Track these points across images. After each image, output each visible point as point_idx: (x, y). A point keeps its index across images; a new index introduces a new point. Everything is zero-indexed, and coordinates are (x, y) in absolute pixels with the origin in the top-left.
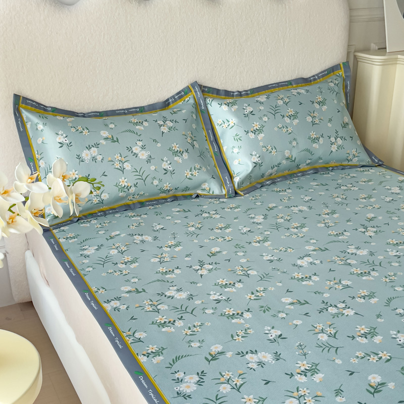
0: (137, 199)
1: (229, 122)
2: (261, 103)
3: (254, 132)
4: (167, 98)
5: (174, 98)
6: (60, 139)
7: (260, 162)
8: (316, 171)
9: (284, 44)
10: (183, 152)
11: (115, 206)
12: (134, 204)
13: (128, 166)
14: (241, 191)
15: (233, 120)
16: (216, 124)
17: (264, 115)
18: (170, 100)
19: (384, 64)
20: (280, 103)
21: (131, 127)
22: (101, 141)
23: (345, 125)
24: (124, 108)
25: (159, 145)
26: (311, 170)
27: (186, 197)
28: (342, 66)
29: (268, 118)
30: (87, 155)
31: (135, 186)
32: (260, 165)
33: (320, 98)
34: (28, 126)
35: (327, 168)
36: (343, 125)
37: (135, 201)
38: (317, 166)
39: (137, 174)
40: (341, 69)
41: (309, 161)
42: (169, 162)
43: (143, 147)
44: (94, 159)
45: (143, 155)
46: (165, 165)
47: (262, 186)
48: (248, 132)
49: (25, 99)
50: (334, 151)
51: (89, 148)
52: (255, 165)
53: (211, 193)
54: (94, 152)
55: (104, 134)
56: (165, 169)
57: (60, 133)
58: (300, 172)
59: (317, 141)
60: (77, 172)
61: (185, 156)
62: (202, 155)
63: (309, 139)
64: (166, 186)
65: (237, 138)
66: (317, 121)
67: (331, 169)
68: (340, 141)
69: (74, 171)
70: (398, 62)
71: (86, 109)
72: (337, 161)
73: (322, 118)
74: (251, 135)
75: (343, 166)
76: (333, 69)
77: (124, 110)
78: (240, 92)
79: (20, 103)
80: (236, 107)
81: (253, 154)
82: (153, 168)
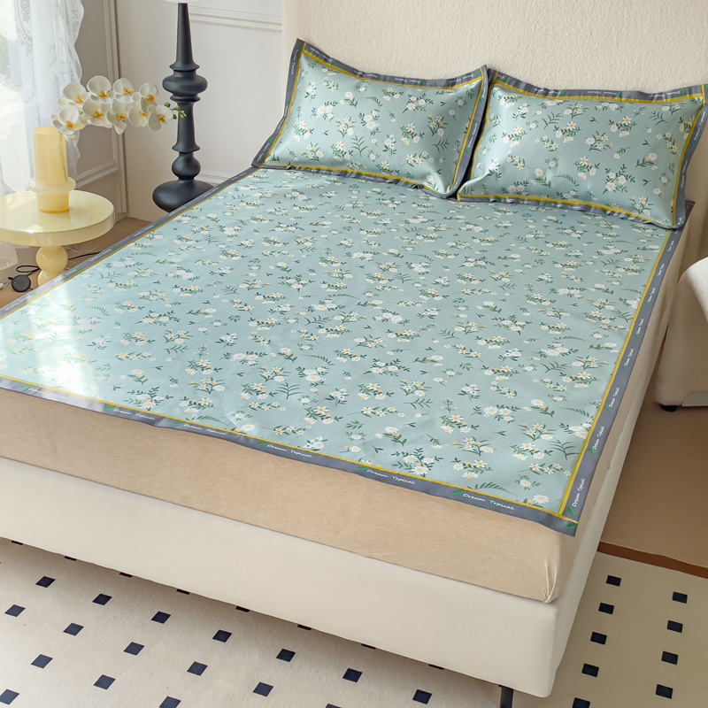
0: (356, 169)
3: (511, 137)
4: (454, 77)
5: (462, 78)
7: (498, 171)
8: (586, 209)
10: (416, 135)
13: (351, 132)
17: (535, 122)
18: (457, 80)
21: (379, 96)
22: (341, 101)
23: (643, 164)
25: (394, 120)
27: (406, 184)
28: (703, 88)
30: (322, 110)
31: (350, 153)
32: (498, 176)
35: (605, 211)
38: (589, 203)
39: (356, 142)
40: (701, 92)
41: (575, 193)
42: (394, 140)
43: (376, 118)
44: (325, 116)
45: (371, 126)
47: (495, 201)
49: (310, 46)
50: (609, 190)
51: (326, 104)
52: (489, 173)
53: (436, 189)
54: (329, 109)
55: (350, 95)
56: (386, 146)
59: (586, 170)
62: (442, 145)
63: (576, 164)
64: (385, 165)
66: (600, 146)
68: (622, 180)
72: (620, 206)
73: (611, 145)
74: (507, 138)
80: (513, 104)
82: (374, 141)
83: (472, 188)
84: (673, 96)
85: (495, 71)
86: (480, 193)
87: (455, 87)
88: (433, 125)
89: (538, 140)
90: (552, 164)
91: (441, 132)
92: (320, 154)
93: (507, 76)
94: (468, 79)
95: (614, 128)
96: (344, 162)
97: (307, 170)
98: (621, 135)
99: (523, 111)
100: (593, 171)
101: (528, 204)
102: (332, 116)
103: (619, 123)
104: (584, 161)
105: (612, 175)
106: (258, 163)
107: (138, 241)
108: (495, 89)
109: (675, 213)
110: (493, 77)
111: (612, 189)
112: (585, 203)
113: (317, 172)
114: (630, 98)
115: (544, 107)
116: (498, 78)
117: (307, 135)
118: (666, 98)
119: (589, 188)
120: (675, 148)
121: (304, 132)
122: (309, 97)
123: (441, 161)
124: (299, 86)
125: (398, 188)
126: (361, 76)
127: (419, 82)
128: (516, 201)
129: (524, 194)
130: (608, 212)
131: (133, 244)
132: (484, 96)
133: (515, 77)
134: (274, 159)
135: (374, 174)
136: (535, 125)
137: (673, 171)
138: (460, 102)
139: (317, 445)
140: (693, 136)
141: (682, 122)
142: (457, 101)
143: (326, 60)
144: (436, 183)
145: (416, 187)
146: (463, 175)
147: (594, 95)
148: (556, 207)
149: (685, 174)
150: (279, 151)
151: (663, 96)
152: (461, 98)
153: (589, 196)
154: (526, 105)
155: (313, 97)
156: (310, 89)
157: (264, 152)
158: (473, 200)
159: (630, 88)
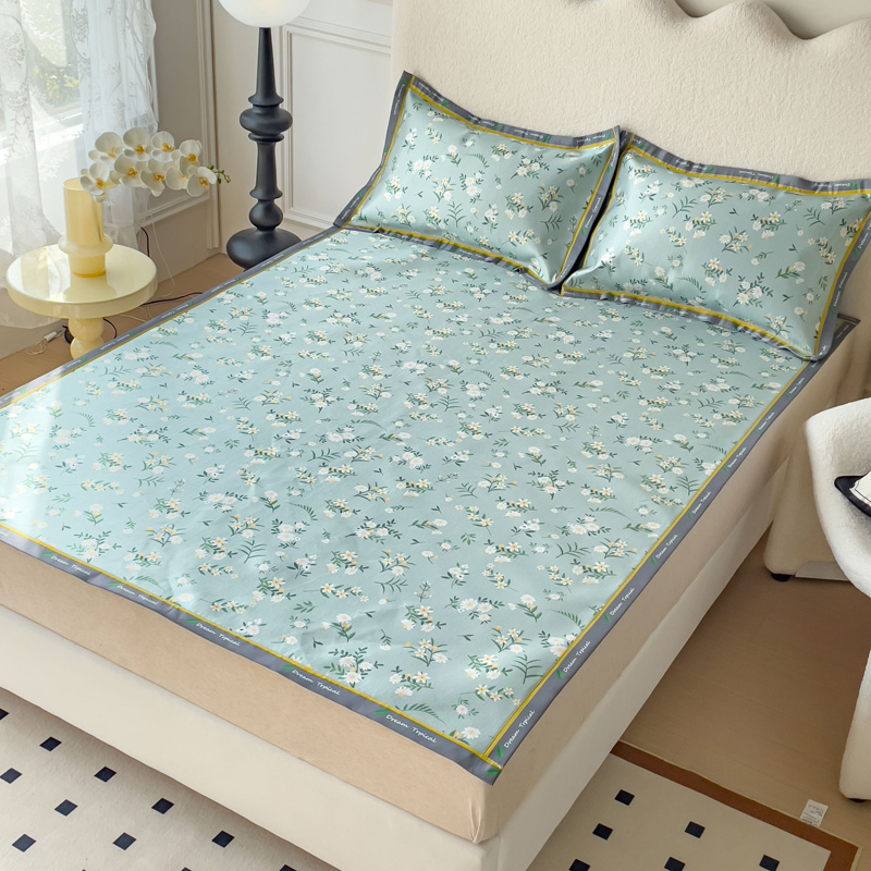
4: (583, 135)
5: (592, 138)
7: (611, 264)
10: (523, 208)
13: (448, 196)
14: (567, 290)
17: (664, 206)
18: (586, 140)
21: (488, 153)
22: (442, 156)
23: (788, 274)
25: (499, 187)
26: (707, 315)
27: (509, 265)
29: (665, 213)
30: (419, 165)
31: (445, 222)
32: (611, 270)
33: (774, 217)
35: (736, 325)
36: (783, 272)
39: (453, 210)
41: (701, 301)
42: (496, 212)
43: (478, 182)
44: (422, 173)
45: (472, 191)
49: (419, 81)
51: (425, 158)
54: (428, 165)
55: (453, 149)
56: (486, 218)
59: (715, 275)
61: (523, 213)
63: (704, 266)
64: (484, 239)
66: (736, 247)
68: (757, 293)
72: (754, 323)
73: (750, 247)
74: (628, 223)
76: (863, 184)
79: (408, 81)
82: (473, 210)
83: (581, 280)
84: (840, 189)
85: (630, 134)
86: (591, 287)
87: (583, 148)
88: (545, 197)
89: (663, 231)
90: (676, 263)
91: (553, 207)
92: (411, 219)
93: (645, 141)
94: (599, 140)
95: (757, 226)
96: (439, 231)
97: (397, 235)
98: (764, 235)
99: (652, 191)
100: (723, 278)
101: (646, 307)
102: (430, 173)
103: (764, 219)
104: (714, 264)
105: (746, 285)
106: (342, 222)
107: (163, 326)
108: (628, 156)
109: (818, 338)
110: (626, 141)
111: (744, 301)
112: (713, 313)
113: (408, 240)
114: (788, 185)
115: (678, 187)
116: (634, 143)
117: (400, 193)
118: (833, 190)
119: (717, 297)
120: (832, 257)
121: (396, 190)
122: (408, 147)
123: (550, 242)
124: (400, 131)
125: (498, 269)
126: (476, 123)
127: (541, 137)
128: (633, 301)
129: (643, 294)
130: (740, 328)
131: (156, 329)
132: (613, 164)
133: (654, 143)
134: (361, 219)
135: (473, 248)
136: (663, 210)
137: (824, 286)
138: (582, 171)
139: (252, 631)
140: (858, 243)
141: (844, 224)
142: (578, 169)
143: (436, 99)
144: (541, 269)
145: (518, 271)
146: (573, 262)
147: (745, 176)
148: (678, 314)
149: (842, 290)
150: (367, 209)
151: (830, 186)
152: (583, 165)
153: (717, 306)
154: (657, 182)
155: (412, 148)
156: (409, 137)
157: (352, 208)
158: (581, 295)
159: (790, 173)
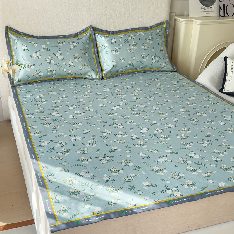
0: (57, 77)
1: (104, 45)
2: (121, 38)
3: (115, 51)
4: (77, 32)
5: (81, 32)
6: (24, 47)
7: (116, 65)
8: (145, 72)
9: (136, 11)
10: (79, 57)
11: (46, 79)
12: (55, 79)
13: (53, 62)
14: (105, 78)
15: (107, 45)
16: (99, 46)
17: (121, 44)
18: (79, 33)
19: (186, 23)
20: (130, 38)
21: (57, 44)
22: (42, 50)
23: (161, 51)
24: (57, 35)
25: (68, 53)
26: (142, 71)
27: (79, 78)
28: (165, 22)
29: (123, 45)
30: (35, 55)
31: (55, 71)
32: (116, 66)
33: (150, 37)
34: (11, 40)
35: (151, 71)
36: (160, 51)
37: (56, 78)
38: (146, 69)
39: (57, 65)
40: (165, 24)
41: (141, 67)
42: (72, 61)
43: (61, 54)
44: (38, 57)
45: (60, 57)
46: (70, 63)
47: (116, 76)
48: (112, 51)
49: (11, 29)
50: (153, 63)
51: (36, 52)
52: (113, 66)
53: (92, 77)
54: (38, 54)
55: (44, 46)
56: (70, 65)
57: (24, 45)
58: (137, 71)
59: (145, 57)
60: (29, 63)
61: (80, 59)
62: (89, 59)
63: (141, 56)
64: (70, 72)
65: (107, 53)
66: (146, 48)
67: (152, 71)
68: (157, 59)
69: (28, 62)
70: (194, 22)
71: (39, 35)
72: (156, 68)
73: (149, 47)
74: (114, 52)
75: (159, 71)
76: (161, 24)
77: (56, 36)
78: (113, 32)
79: (8, 30)
80: (109, 39)
81: (113, 61)
82: (64, 63)
88: (83, 52)
89: (126, 50)
91: (87, 55)
92: (41, 74)
93: (98, 29)
94: (84, 32)
98: (151, 43)
99: (114, 40)
100: (147, 57)
101: (127, 75)
102: (41, 57)
105: (153, 57)
117: (33, 67)
119: (147, 64)
128: (123, 74)
134: (19, 81)
147: (130, 31)
151: (152, 27)
152: (87, 40)
